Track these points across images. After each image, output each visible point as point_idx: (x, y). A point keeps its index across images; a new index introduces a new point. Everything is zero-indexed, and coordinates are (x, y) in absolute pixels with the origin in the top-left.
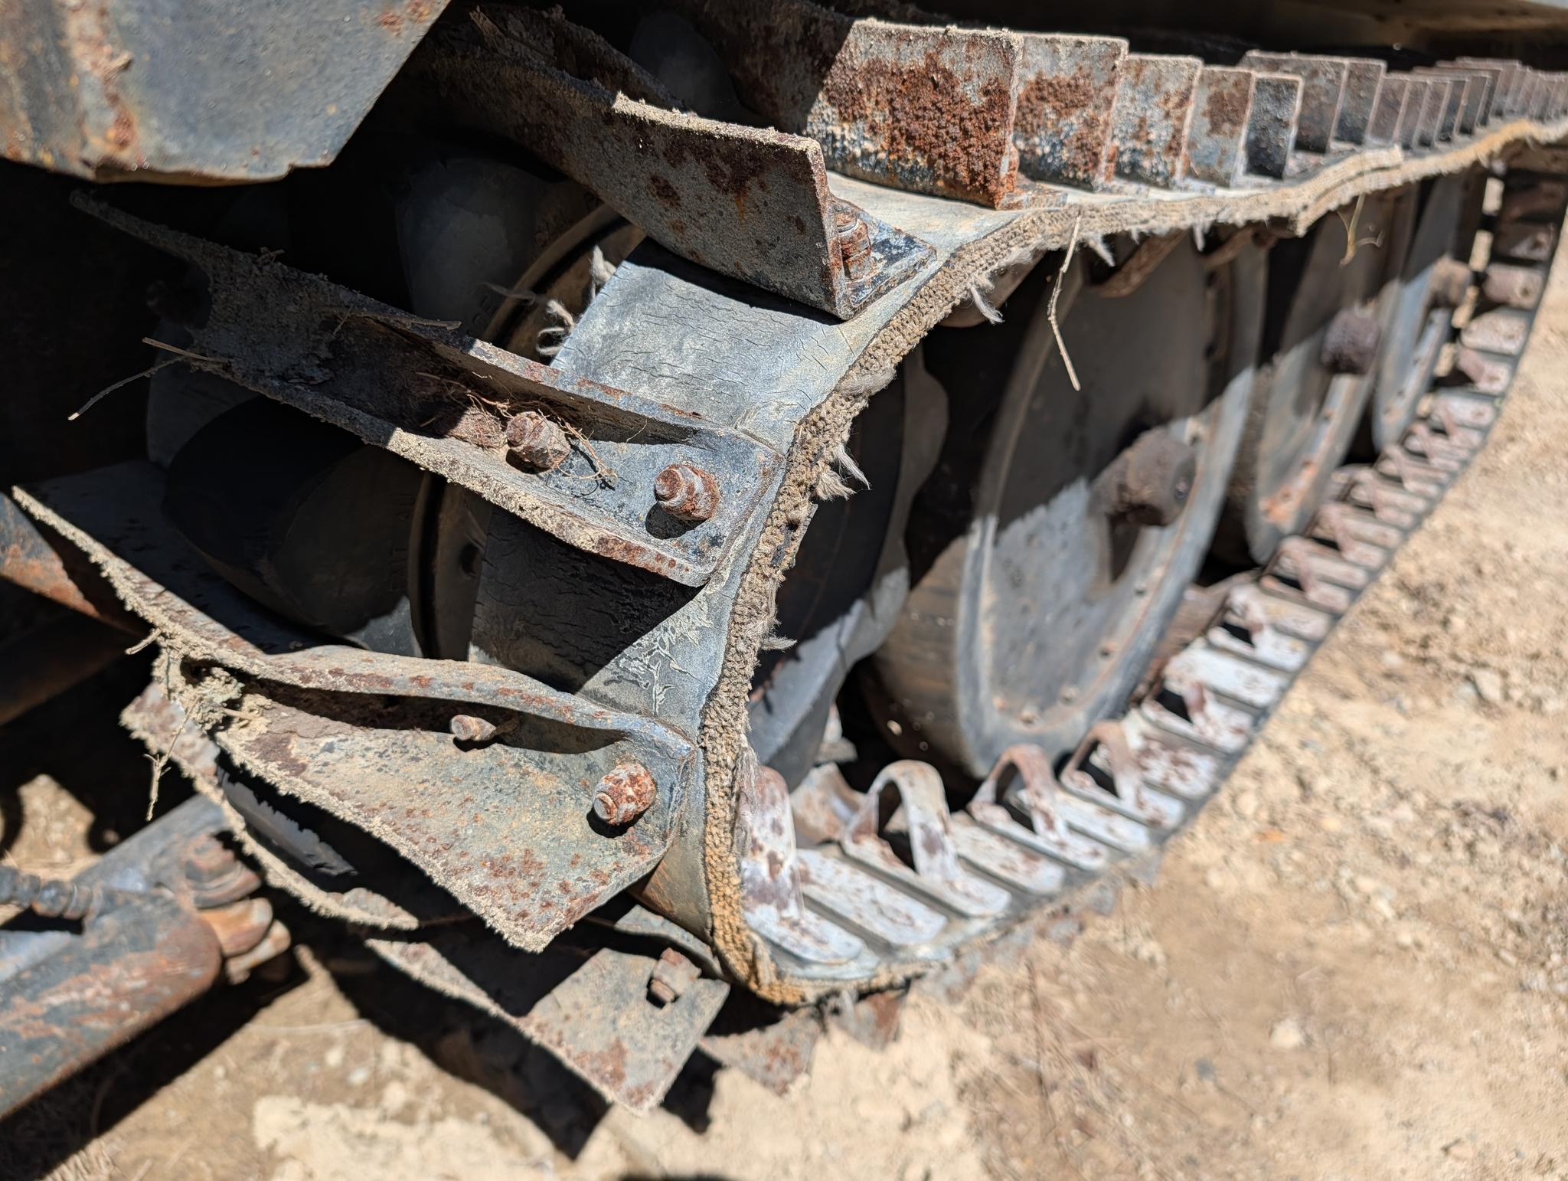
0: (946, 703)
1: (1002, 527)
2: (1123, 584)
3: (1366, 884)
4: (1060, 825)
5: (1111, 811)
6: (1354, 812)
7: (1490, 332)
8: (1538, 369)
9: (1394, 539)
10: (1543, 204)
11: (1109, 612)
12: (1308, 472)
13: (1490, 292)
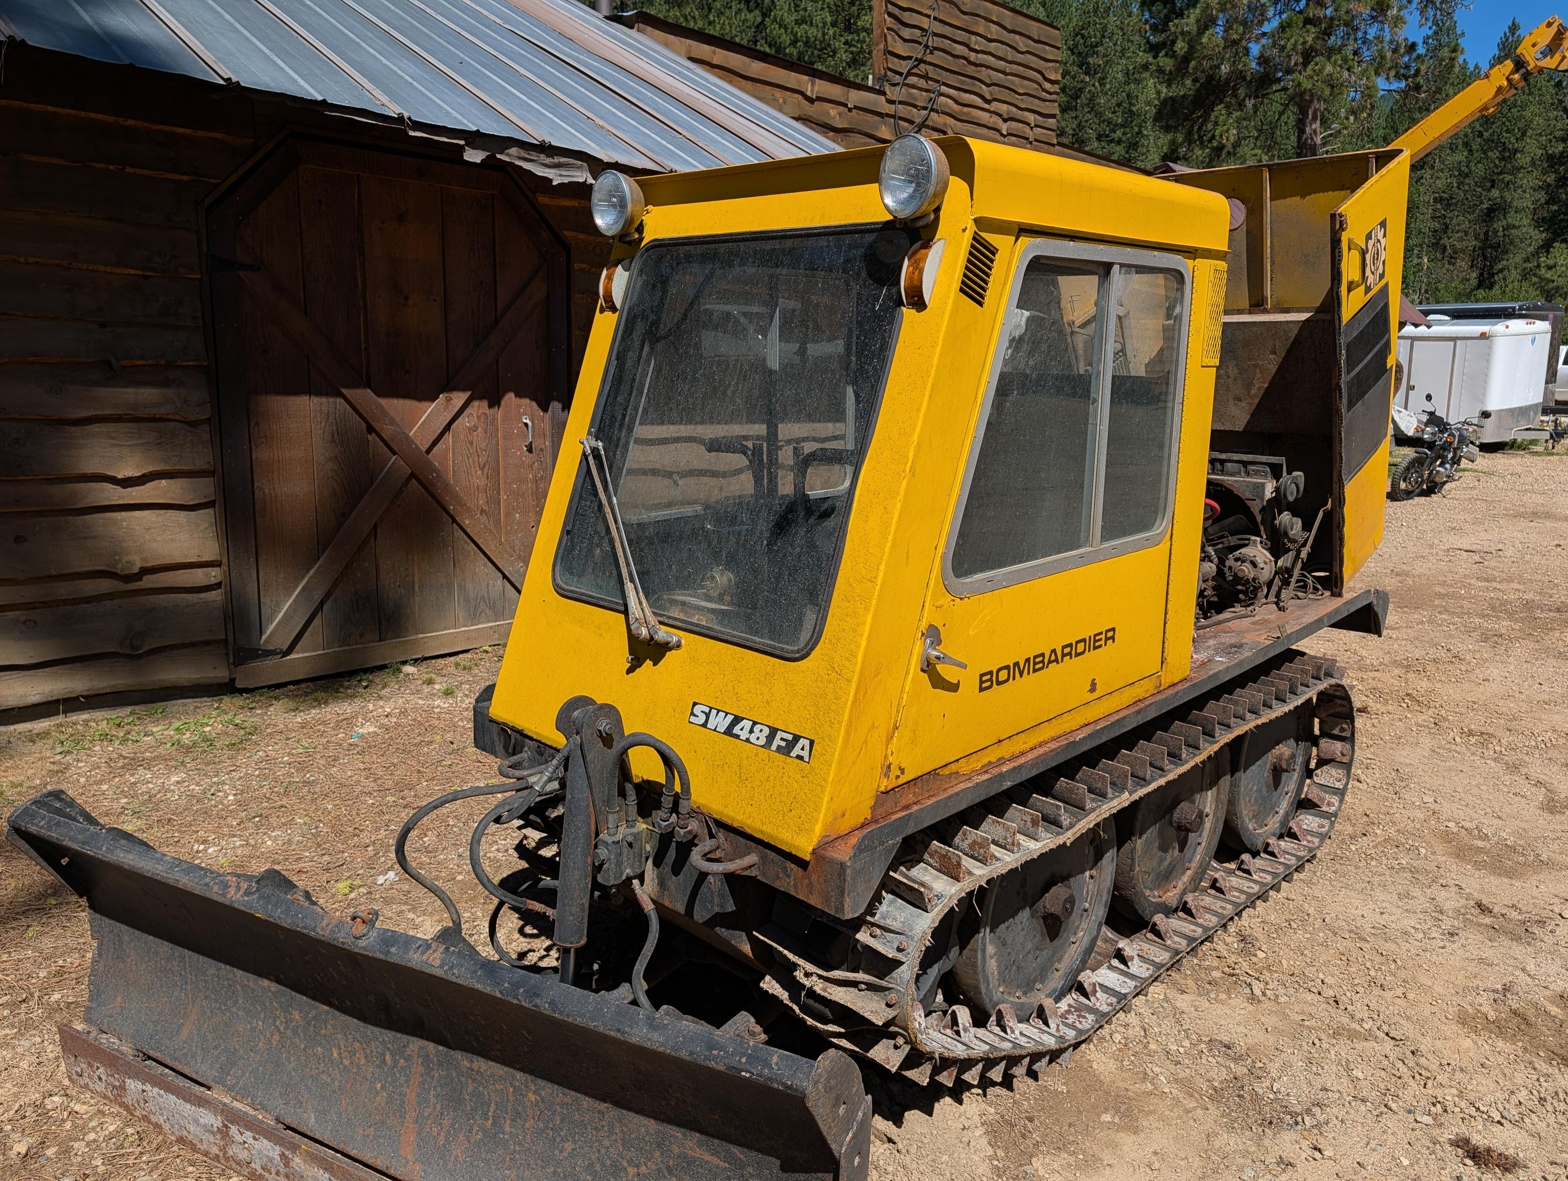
0: (977, 988)
1: (993, 929)
2: (1056, 942)
3: (1157, 1070)
4: (1017, 1032)
5: (1044, 1032)
7: (1328, 776)
8: (1363, 786)
9: (1229, 910)
10: (1339, 709)
11: (1055, 953)
12: (1189, 873)
13: (1322, 755)
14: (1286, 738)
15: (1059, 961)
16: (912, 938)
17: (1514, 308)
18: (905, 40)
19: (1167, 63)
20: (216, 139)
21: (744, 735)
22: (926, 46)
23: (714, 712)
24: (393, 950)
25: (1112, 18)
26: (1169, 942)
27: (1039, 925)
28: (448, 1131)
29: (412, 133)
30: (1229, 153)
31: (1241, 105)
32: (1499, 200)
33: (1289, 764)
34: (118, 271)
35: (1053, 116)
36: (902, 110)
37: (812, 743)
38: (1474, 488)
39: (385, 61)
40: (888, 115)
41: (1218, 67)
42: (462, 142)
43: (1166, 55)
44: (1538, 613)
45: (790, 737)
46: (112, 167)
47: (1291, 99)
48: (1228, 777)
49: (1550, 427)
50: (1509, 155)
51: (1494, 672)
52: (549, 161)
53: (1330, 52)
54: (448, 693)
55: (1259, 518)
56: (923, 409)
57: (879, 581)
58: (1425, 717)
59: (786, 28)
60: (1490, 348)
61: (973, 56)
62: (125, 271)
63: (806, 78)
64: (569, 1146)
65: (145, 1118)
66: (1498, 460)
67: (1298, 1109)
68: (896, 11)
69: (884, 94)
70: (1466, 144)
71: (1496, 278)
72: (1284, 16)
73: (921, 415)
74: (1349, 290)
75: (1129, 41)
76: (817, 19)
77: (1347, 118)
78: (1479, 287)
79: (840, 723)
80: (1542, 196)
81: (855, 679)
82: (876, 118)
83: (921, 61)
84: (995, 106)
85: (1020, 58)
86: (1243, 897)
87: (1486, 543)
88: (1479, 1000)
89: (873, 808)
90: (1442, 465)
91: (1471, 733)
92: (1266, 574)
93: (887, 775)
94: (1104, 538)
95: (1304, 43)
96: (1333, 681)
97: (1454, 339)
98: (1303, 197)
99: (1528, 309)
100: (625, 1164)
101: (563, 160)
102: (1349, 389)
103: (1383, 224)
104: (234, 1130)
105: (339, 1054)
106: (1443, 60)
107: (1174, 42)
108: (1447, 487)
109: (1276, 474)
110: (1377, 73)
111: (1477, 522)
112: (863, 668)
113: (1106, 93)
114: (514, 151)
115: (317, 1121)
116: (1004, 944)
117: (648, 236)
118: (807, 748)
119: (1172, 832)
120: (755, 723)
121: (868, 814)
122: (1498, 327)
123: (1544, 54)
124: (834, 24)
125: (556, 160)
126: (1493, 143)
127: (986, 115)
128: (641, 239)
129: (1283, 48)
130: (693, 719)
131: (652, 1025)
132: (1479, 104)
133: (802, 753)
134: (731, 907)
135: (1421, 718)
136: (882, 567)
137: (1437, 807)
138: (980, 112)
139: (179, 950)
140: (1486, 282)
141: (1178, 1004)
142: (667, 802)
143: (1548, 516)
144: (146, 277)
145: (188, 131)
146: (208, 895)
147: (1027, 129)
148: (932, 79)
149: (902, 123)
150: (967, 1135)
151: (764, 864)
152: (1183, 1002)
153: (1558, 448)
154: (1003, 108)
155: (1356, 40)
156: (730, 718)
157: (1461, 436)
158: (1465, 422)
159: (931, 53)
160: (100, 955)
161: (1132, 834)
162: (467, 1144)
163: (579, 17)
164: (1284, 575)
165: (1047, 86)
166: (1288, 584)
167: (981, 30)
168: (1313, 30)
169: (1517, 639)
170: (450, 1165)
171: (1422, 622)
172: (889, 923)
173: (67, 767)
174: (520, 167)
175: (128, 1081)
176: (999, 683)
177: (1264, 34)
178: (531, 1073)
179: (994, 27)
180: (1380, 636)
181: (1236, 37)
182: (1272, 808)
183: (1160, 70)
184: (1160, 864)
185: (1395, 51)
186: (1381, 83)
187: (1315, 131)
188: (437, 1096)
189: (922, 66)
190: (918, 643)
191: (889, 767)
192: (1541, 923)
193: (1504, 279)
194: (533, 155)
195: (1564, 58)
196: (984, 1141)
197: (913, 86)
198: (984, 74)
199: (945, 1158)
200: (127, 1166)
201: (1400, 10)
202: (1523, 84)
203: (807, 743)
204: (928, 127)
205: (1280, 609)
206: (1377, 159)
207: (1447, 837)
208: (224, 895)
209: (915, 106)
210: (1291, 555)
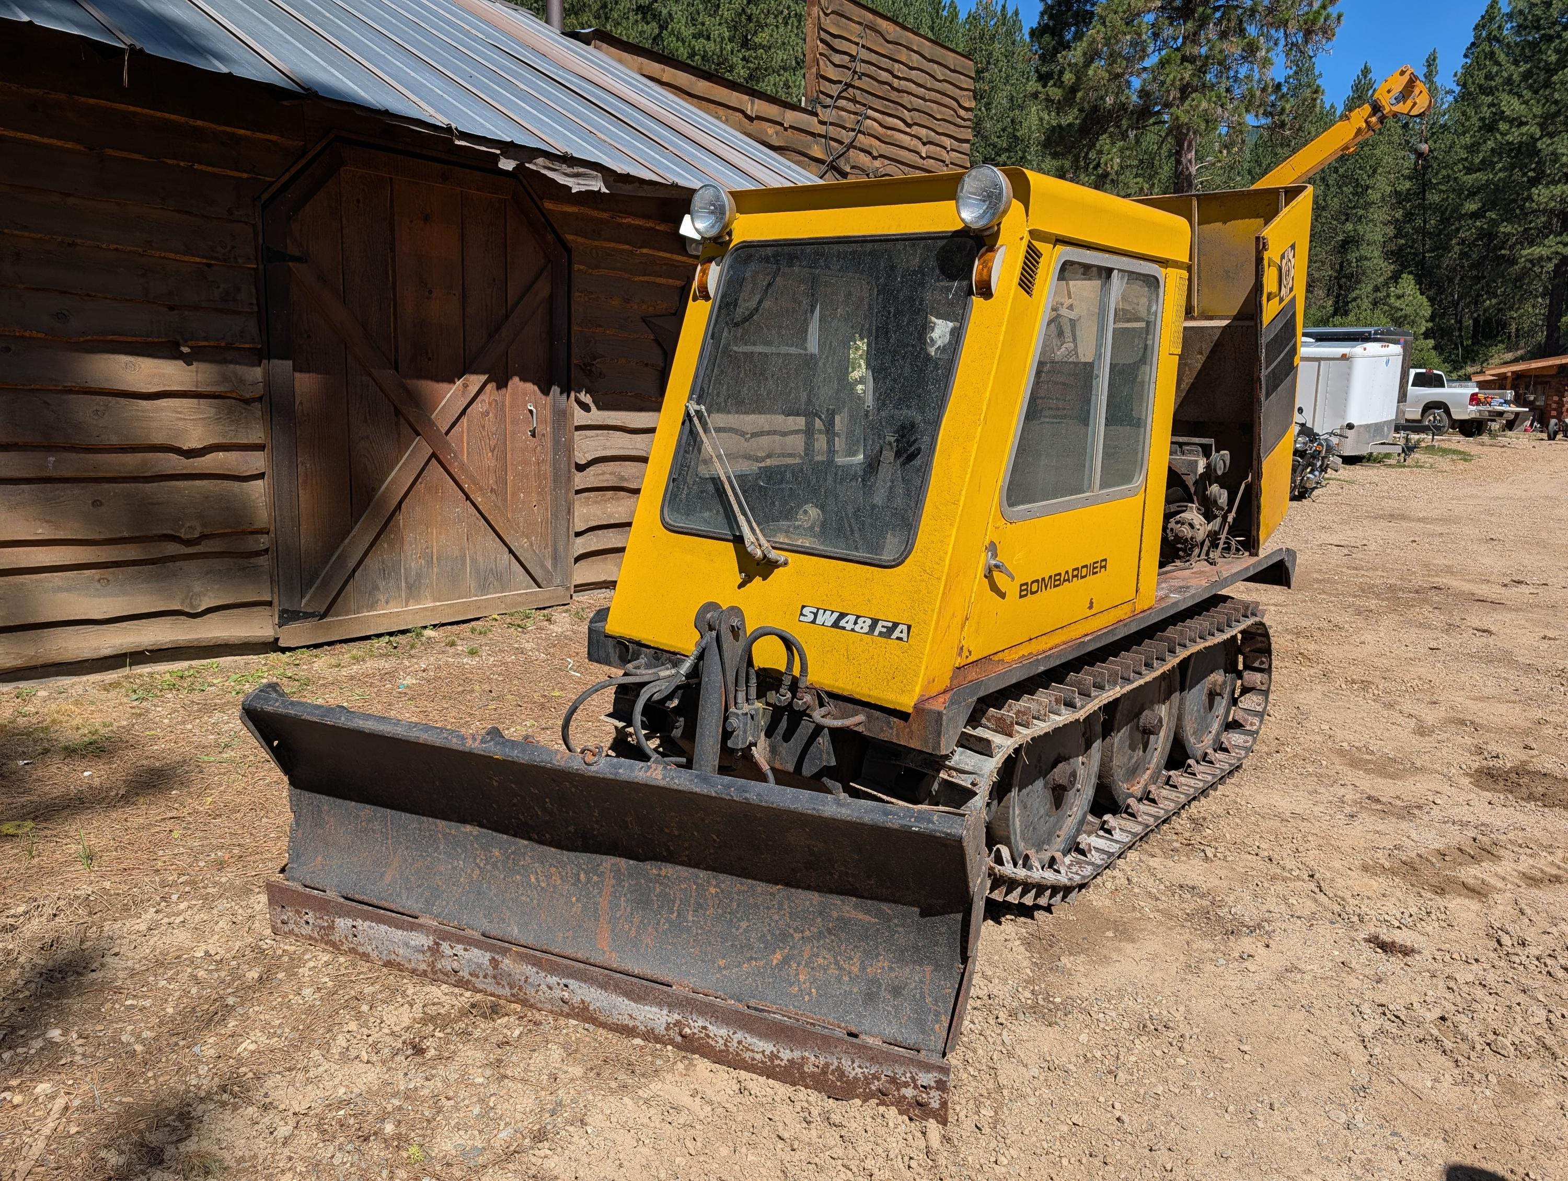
1: (1020, 791)
2: (1060, 812)
3: (1142, 904)
5: (1056, 875)
6: (1145, 887)
7: (1250, 702)
8: (1272, 719)
9: (1183, 799)
10: (1259, 645)
11: (1058, 822)
12: (1148, 772)
13: (1246, 684)
14: (1218, 668)
15: (1060, 829)
16: (982, 776)
17: (1370, 333)
18: (835, 65)
19: (1056, 93)
20: (270, 141)
21: (849, 626)
22: (855, 72)
23: (821, 612)
24: (621, 771)
25: (997, 45)
26: (1140, 819)
27: (1048, 794)
28: (639, 927)
29: (457, 142)
30: (1112, 181)
31: (1124, 136)
32: (1352, 233)
33: (1222, 689)
34: (186, 258)
35: (967, 141)
36: (833, 131)
37: (909, 627)
38: (1338, 494)
39: (413, 74)
40: (820, 135)
41: (1102, 98)
42: (498, 152)
43: (1055, 85)
44: (1400, 594)
45: (890, 625)
46: (182, 164)
47: (1170, 131)
48: (1178, 693)
49: (1402, 442)
50: (1361, 190)
51: (1368, 637)
52: (569, 170)
53: (1205, 88)
54: (473, 653)
55: (1192, 490)
56: (993, 373)
57: (961, 503)
58: (1317, 670)
59: (683, 42)
60: (1350, 368)
61: (896, 83)
62: (192, 259)
63: (746, 97)
64: (744, 924)
65: (353, 951)
66: (1357, 472)
67: (1251, 924)
68: (828, 38)
69: (816, 115)
70: (1323, 179)
71: (1350, 306)
72: (1163, 53)
73: (992, 378)
74: (1268, 300)
75: (1013, 68)
76: (715, 34)
77: (1221, 152)
78: (1335, 314)
79: (933, 610)
80: (1390, 231)
81: (944, 578)
82: (809, 138)
83: (849, 85)
84: (915, 130)
85: (938, 86)
86: (1192, 790)
87: (1353, 540)
88: (1377, 855)
89: (952, 679)
90: (1312, 472)
91: (1353, 682)
92: (1201, 535)
93: (960, 654)
94: (1102, 487)
95: (1182, 79)
96: (1257, 619)
97: (1318, 360)
98: (1225, 223)
99: (1382, 334)
100: (791, 931)
101: (581, 170)
102: (1267, 381)
103: (1293, 247)
104: (445, 946)
105: (537, 879)
106: (1305, 100)
107: (1061, 73)
108: (1316, 493)
109: (1207, 454)
110: (1247, 111)
111: (1343, 522)
112: (949, 569)
113: (992, 118)
114: (540, 161)
115: (520, 932)
116: (1025, 807)
117: (736, 239)
118: (905, 631)
119: (1138, 736)
120: (858, 617)
121: (948, 683)
122: (1358, 350)
123: (1398, 100)
124: (731, 40)
125: (576, 170)
126: (1346, 179)
127: (906, 139)
128: (730, 241)
129: (1163, 83)
130: (802, 618)
131: (838, 803)
132: (1341, 144)
133: (901, 635)
134: (833, 763)
135: (1312, 671)
136: (963, 493)
137: (1332, 733)
138: (902, 135)
139: (381, 811)
140: (1341, 309)
141: (1151, 864)
142: (787, 681)
143: (1403, 517)
144: (209, 265)
145: (249, 133)
146: (448, 746)
147: (944, 152)
148: (859, 103)
149: (832, 143)
150: (1009, 945)
151: (869, 721)
152: (1153, 862)
153: (1409, 461)
154: (923, 132)
155: (1228, 78)
156: (836, 615)
157: (1328, 446)
158: (1332, 434)
159: (860, 78)
160: (298, 824)
161: (1112, 730)
162: (655, 934)
163: (539, 31)
164: (1213, 537)
165: (962, 113)
166: (1217, 546)
167: (903, 59)
168: (1190, 67)
169: (1385, 613)
170: (642, 951)
171: (1305, 601)
172: (962, 766)
173: (148, 711)
174: (545, 175)
175: (337, 920)
176: (1032, 593)
177: (1145, 69)
178: (714, 869)
179: (915, 57)
180: (1289, 587)
181: (1119, 70)
182: (1207, 728)
183: (1048, 100)
184: (1129, 760)
185: (1264, 90)
186: (1250, 120)
187: (1190, 161)
188: (627, 901)
189: (850, 90)
190: (983, 554)
191: (962, 648)
192: (1419, 807)
193: (1359, 307)
194: (557, 165)
195: (1415, 104)
196: (1022, 948)
197: (842, 109)
198: (906, 99)
199: (996, 958)
200: (352, 981)
201: (1268, 51)
202: (1379, 126)
203: (905, 627)
204: (855, 148)
205: (1211, 564)
206: (1286, 193)
207: (1341, 753)
208: (464, 745)
209: (844, 128)
210: (1219, 520)
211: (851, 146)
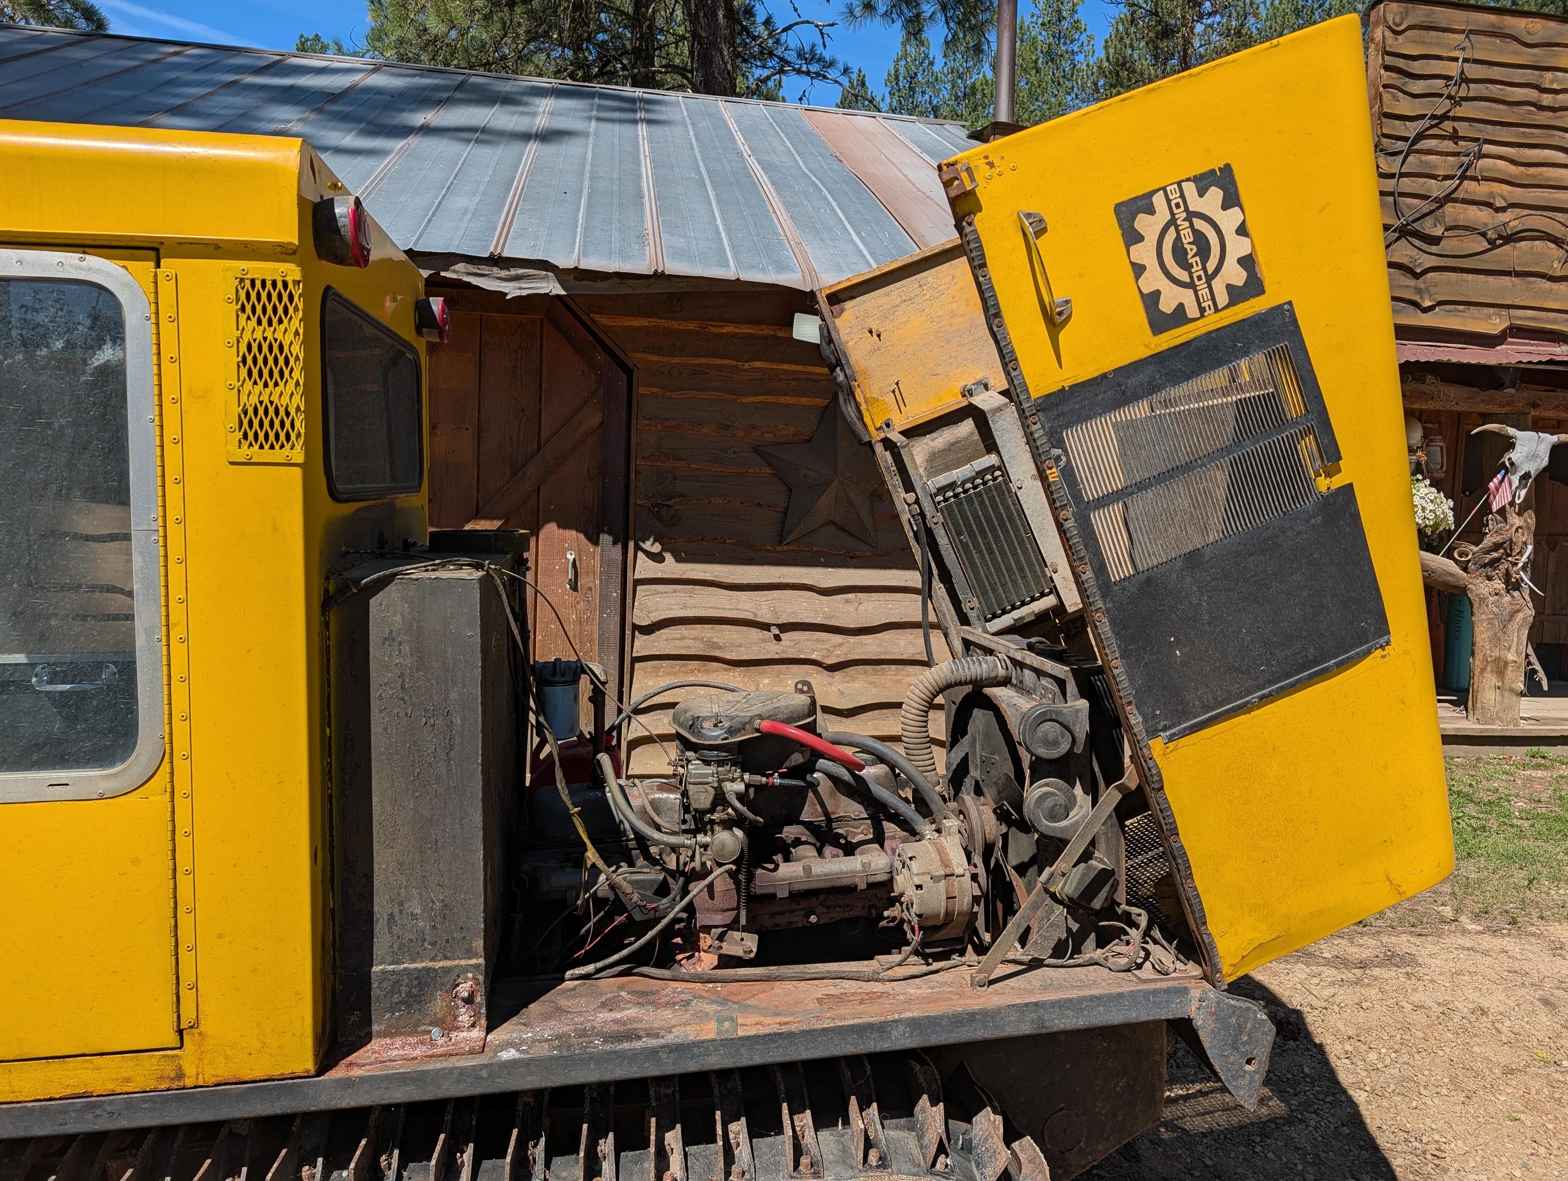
18: (1416, 96)
22: (1454, 99)
36: (1409, 184)
52: (504, 273)
61: (1547, 99)
83: (1442, 118)
101: (521, 271)
114: (460, 267)
125: (513, 272)
148: (1464, 138)
149: (1407, 200)
159: (1465, 105)
174: (469, 283)
189: (1445, 124)
194: (485, 270)
197: (1428, 152)
204: (1456, 200)
211: (1448, 198)
